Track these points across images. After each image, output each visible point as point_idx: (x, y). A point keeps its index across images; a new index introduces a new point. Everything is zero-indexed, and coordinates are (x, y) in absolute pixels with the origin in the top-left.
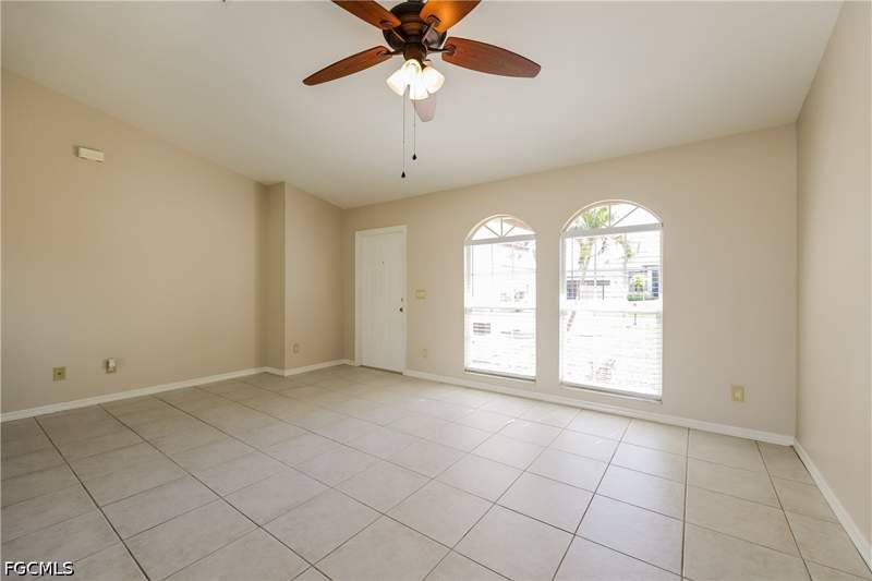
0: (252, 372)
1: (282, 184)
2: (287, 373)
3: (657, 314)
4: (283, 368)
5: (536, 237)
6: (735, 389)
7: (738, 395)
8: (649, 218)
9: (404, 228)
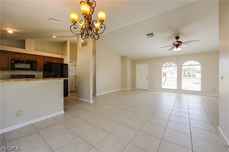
0: (121, 89)
1: (126, 56)
2: (128, 89)
3: (200, 78)
4: (127, 89)
5: (177, 66)
6: (213, 89)
7: (214, 90)
8: (198, 63)
9: (148, 64)
